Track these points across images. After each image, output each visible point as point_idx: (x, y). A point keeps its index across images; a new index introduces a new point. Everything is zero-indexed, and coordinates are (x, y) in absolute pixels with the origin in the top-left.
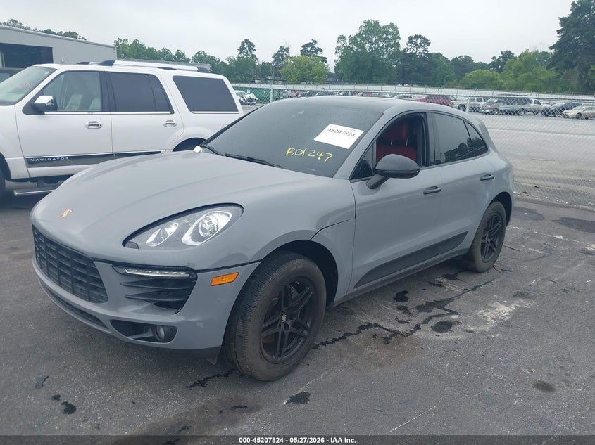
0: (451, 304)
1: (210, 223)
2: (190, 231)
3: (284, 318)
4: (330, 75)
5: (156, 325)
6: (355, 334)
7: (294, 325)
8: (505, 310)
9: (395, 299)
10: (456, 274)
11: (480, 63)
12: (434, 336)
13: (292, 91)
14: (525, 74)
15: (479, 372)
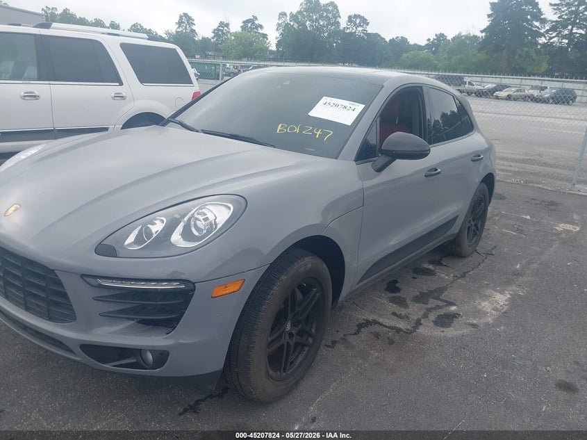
0: (446, 293)
1: (206, 219)
2: (180, 228)
3: (288, 327)
4: (271, 52)
5: (141, 350)
6: (355, 334)
7: (300, 333)
8: (501, 299)
9: (387, 289)
10: (441, 259)
11: (416, 45)
12: (438, 332)
13: (234, 67)
14: (458, 56)
15: (497, 373)
